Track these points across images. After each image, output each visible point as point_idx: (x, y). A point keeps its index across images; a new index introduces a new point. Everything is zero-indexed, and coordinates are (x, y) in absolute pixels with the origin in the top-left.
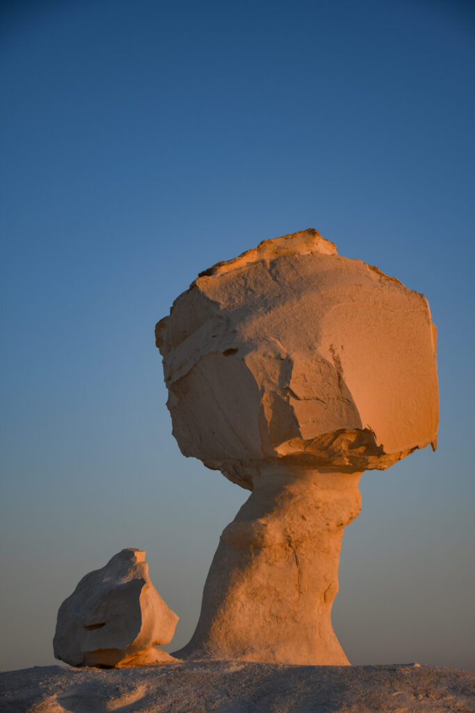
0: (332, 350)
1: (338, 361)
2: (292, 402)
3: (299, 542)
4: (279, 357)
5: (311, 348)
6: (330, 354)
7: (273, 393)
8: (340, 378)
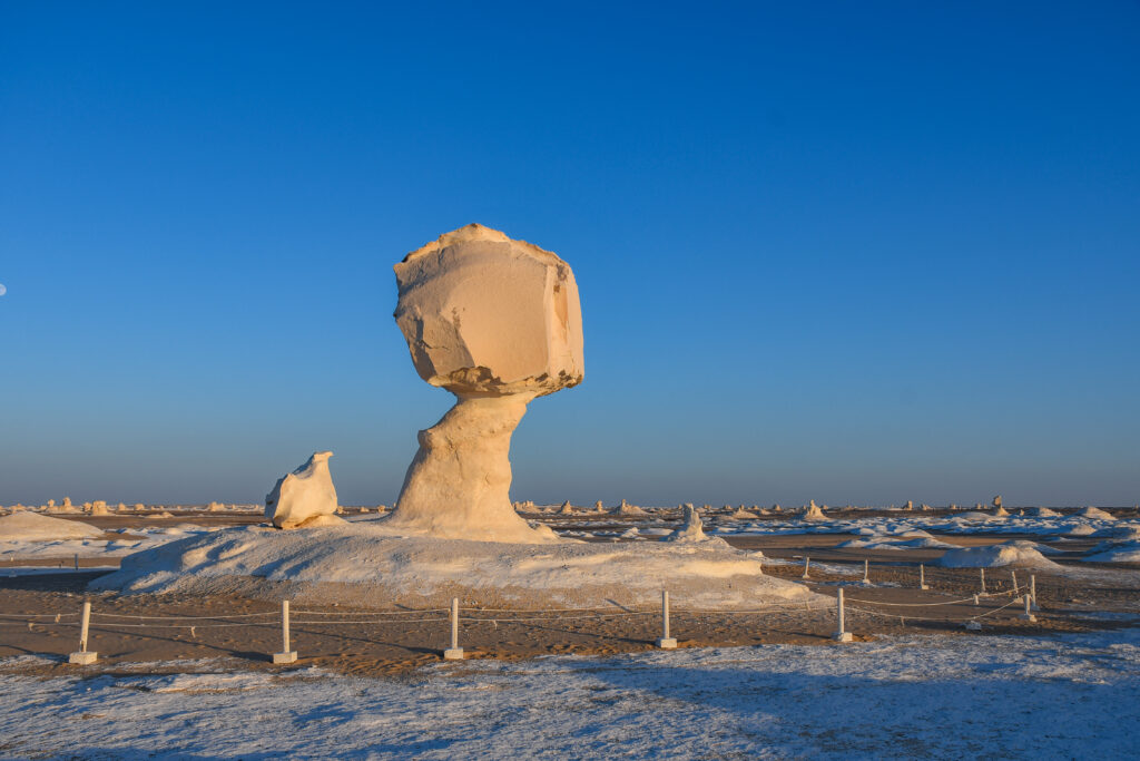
0: (454, 312)
1: (457, 320)
2: (427, 350)
3: (458, 445)
4: (416, 319)
5: (438, 311)
6: (452, 315)
7: (415, 344)
8: (457, 332)
